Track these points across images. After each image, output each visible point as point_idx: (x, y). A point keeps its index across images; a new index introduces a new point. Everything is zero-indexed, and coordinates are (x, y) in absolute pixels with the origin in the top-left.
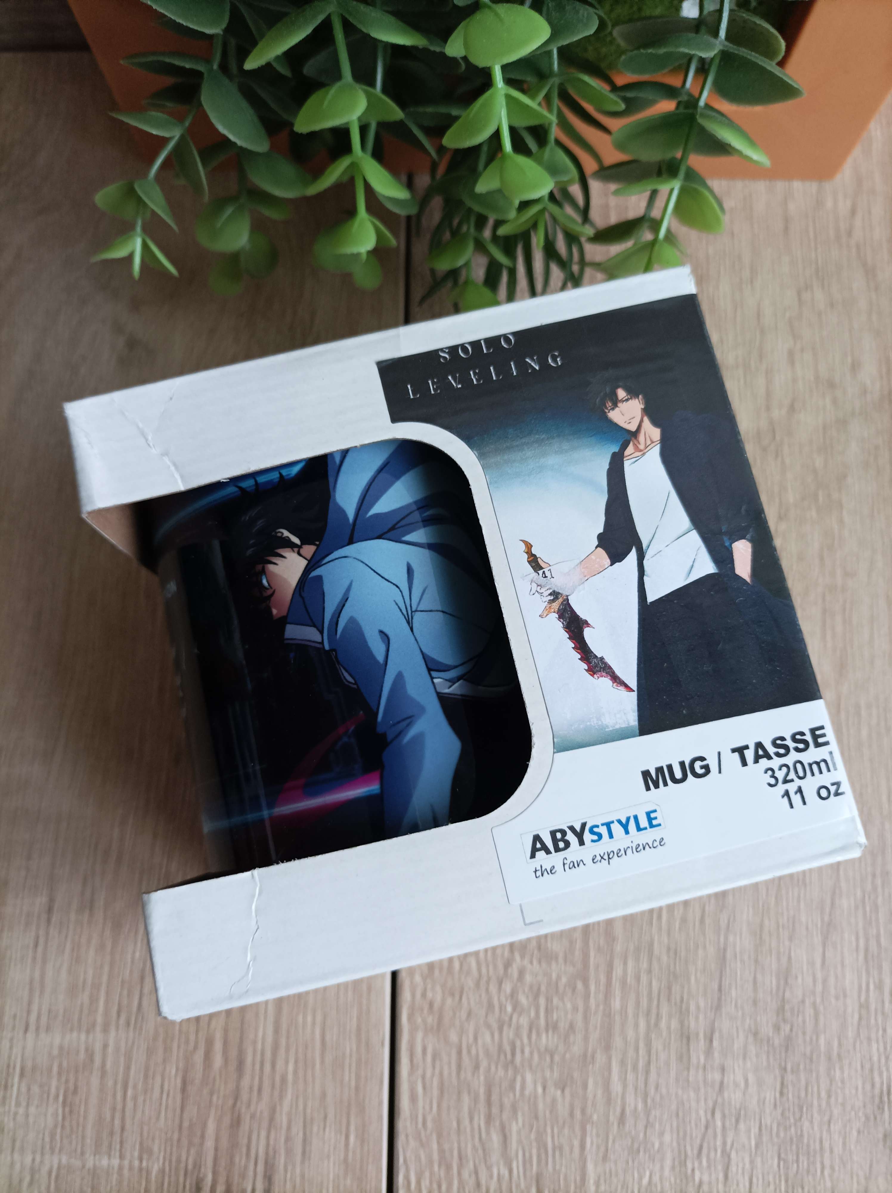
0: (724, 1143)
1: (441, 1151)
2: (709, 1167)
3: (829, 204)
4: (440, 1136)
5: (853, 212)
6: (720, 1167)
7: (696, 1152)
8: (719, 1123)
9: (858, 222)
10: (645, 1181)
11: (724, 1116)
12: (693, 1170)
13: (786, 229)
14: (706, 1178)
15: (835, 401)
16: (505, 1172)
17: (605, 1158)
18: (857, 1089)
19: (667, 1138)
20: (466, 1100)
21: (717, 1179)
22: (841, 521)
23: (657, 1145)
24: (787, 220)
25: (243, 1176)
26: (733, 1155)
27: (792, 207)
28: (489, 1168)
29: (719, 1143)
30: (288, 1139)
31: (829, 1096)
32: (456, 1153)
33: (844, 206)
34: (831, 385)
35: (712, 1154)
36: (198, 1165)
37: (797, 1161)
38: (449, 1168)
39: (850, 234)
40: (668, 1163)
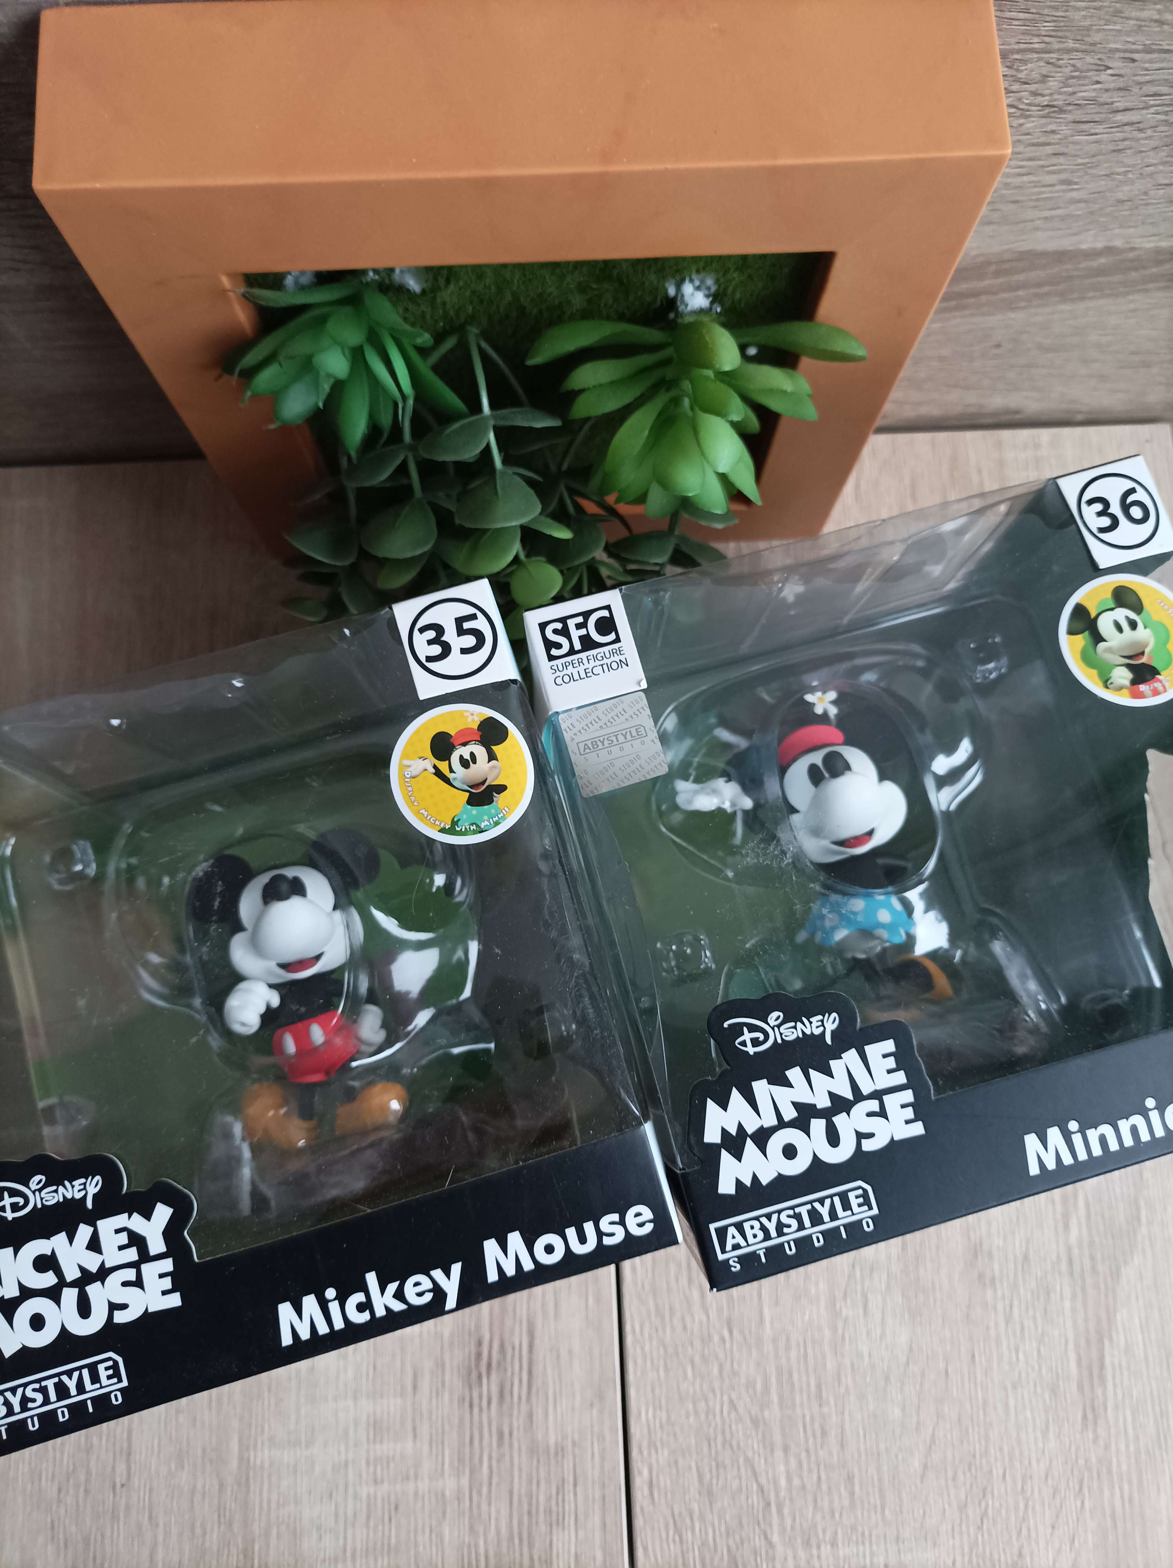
0: (863, 1288)
1: (657, 1306)
2: (852, 1305)
4: (655, 1294)
6: (860, 1305)
8: (858, 1274)
10: (807, 1318)
11: (861, 1270)
14: (850, 1313)
16: (704, 1318)
17: (777, 1303)
19: (822, 1286)
20: (673, 1269)
21: (859, 1314)
23: (813, 1292)
25: (512, 1333)
26: (869, 1295)
28: (692, 1316)
29: (859, 1287)
30: (543, 1304)
31: (938, 1248)
32: (667, 1307)
35: (854, 1296)
36: (478, 1327)
37: (916, 1296)
38: (663, 1319)
40: (823, 1303)
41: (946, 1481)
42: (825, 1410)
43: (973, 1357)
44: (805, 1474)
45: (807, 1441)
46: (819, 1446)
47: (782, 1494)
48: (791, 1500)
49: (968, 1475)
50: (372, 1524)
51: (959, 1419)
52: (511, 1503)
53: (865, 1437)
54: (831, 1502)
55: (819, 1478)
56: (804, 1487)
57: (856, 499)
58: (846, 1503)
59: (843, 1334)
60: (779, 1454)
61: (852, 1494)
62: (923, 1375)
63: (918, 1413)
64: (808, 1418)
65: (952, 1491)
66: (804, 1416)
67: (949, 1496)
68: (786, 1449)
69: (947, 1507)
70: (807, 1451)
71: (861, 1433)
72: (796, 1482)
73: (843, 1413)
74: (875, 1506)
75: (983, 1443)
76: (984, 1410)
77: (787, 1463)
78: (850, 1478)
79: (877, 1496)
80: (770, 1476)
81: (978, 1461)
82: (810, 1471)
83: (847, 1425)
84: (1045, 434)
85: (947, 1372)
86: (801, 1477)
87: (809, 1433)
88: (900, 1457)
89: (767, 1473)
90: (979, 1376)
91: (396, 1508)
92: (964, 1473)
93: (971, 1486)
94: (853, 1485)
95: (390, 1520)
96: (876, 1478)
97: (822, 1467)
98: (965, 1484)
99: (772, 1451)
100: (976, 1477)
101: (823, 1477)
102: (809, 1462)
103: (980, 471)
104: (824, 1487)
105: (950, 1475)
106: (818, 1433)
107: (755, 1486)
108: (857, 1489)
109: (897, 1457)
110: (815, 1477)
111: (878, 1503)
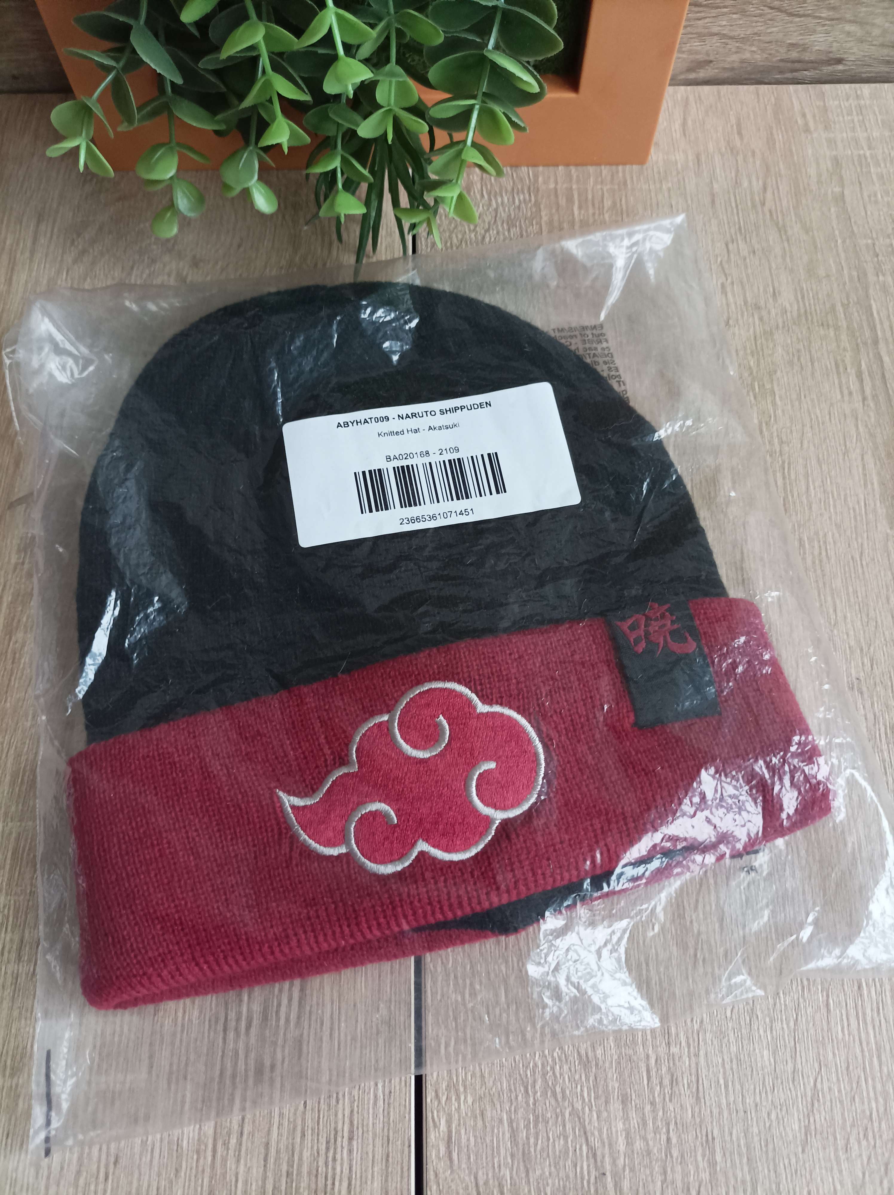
0: (718, 899)
2: (705, 919)
3: (746, 184)
5: (765, 189)
6: (715, 919)
7: (692, 906)
9: (769, 195)
12: (691, 922)
13: (713, 202)
14: (703, 928)
15: (761, 319)
18: (832, 847)
21: (714, 930)
22: (774, 403)
24: (713, 196)
26: (726, 908)
27: (715, 186)
29: (713, 898)
33: (757, 186)
34: (758, 307)
35: (708, 908)
39: (763, 204)
41: (836, 1150)
42: (674, 1050)
43: (860, 987)
44: (650, 1136)
45: (652, 1091)
46: (667, 1099)
47: (621, 1162)
48: (632, 1170)
49: (864, 1143)
50: (82, 1181)
51: (848, 1068)
52: (265, 1160)
53: (726, 1087)
54: (685, 1174)
55: (668, 1140)
56: (649, 1153)
57: (685, 135)
58: (705, 1176)
59: (696, 955)
60: (616, 1106)
61: (712, 1164)
62: (797, 1008)
63: (794, 1058)
64: (652, 1061)
65: (844, 1166)
66: (648, 1057)
67: (840, 1172)
68: (625, 1100)
69: (838, 1187)
70: (653, 1103)
71: (722, 1082)
72: (639, 1144)
73: (697, 1055)
74: (743, 1182)
75: (881, 1100)
76: (879, 1057)
77: (626, 1119)
78: (709, 1142)
79: (746, 1168)
80: (605, 1136)
81: (876, 1125)
82: (656, 1131)
83: (704, 1072)
84: (866, 89)
85: (828, 1005)
86: (645, 1139)
87: (655, 1081)
88: (773, 1116)
89: (600, 1131)
90: (868, 1011)
91: (116, 1163)
92: (859, 1142)
93: (869, 1159)
94: (713, 1153)
95: (106, 1178)
96: (742, 1142)
97: (672, 1127)
98: (861, 1155)
99: (607, 1102)
100: (875, 1146)
101: (674, 1140)
102: (655, 1119)
103: (804, 115)
104: (675, 1153)
105: (841, 1143)
106: (666, 1081)
107: (584, 1148)
108: (719, 1157)
109: (769, 1114)
110: (664, 1137)
111: (748, 1178)
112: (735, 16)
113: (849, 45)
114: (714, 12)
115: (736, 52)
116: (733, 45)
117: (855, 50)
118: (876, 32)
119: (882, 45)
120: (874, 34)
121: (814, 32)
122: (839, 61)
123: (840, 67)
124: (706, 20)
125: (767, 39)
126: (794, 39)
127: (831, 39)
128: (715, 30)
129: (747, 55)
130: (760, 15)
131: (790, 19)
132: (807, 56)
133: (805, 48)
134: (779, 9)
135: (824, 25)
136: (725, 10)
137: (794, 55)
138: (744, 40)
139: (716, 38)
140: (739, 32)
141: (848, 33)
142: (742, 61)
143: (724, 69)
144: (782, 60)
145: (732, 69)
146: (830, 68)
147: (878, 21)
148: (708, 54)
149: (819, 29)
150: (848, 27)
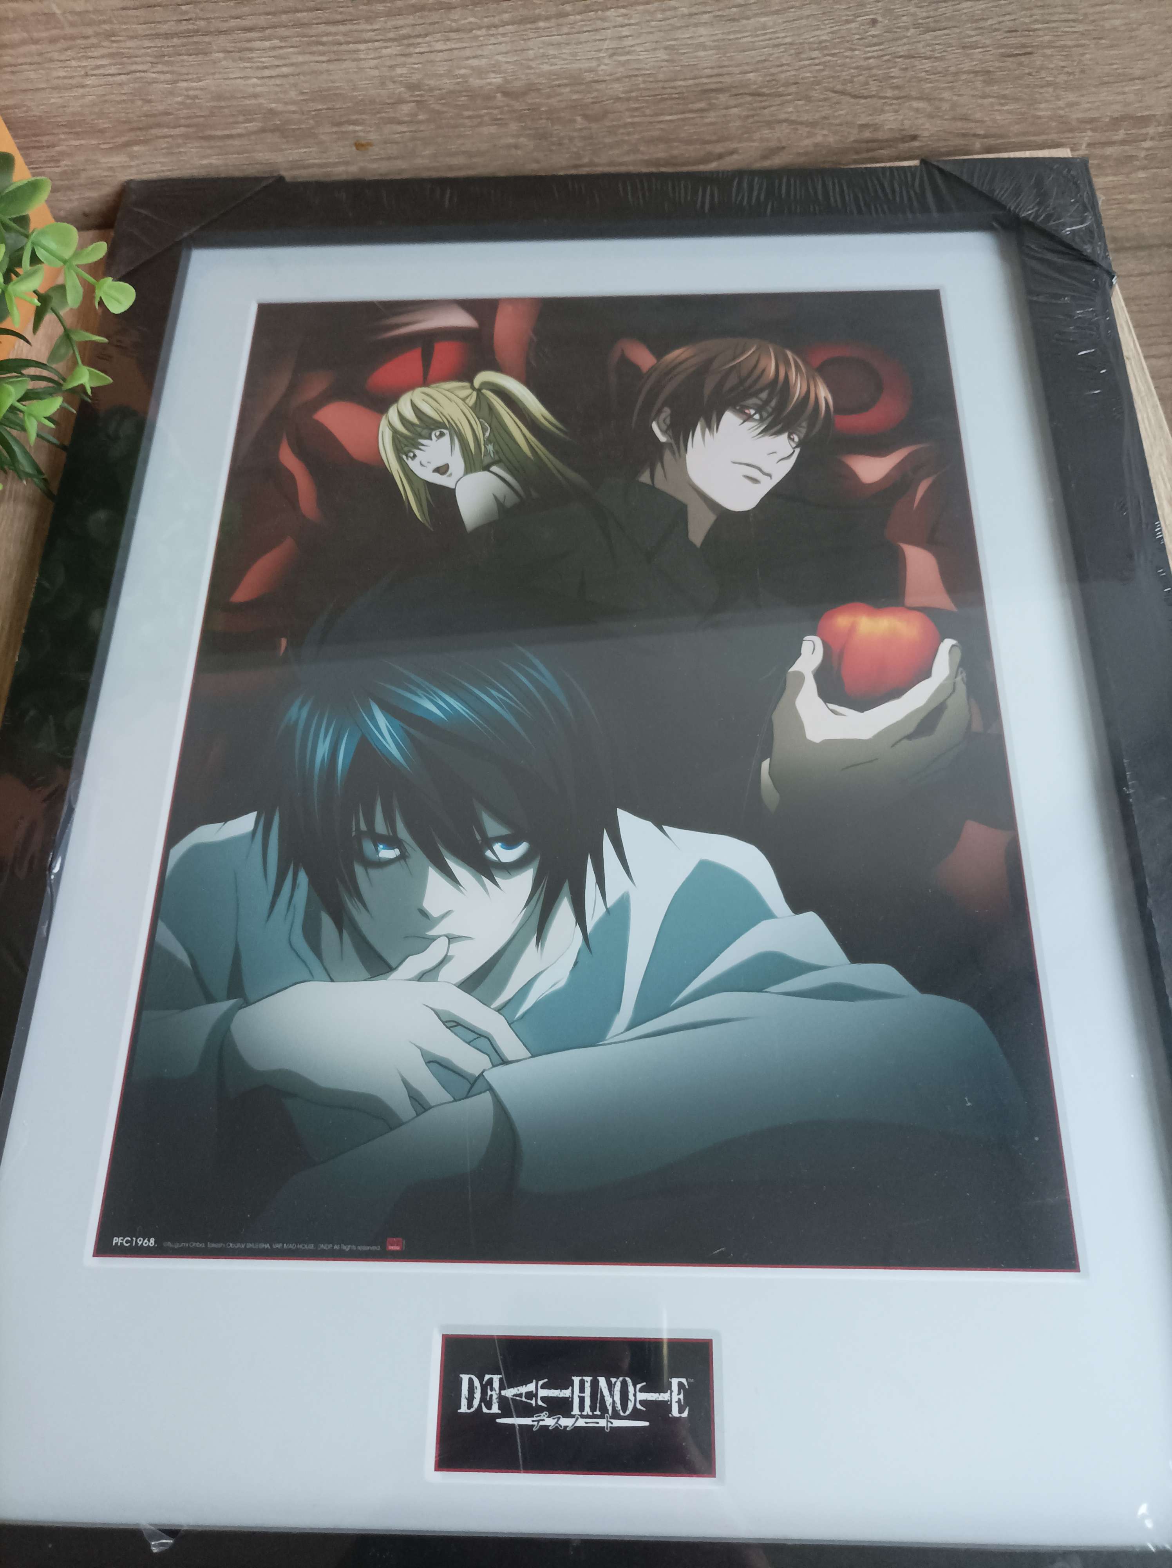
112: (800, 103)
113: (920, 121)
114: (778, 100)
115: (807, 137)
116: (803, 130)
117: (927, 126)
118: (945, 106)
119: (954, 119)
120: (944, 108)
121: (883, 111)
122: (914, 138)
123: (916, 144)
124: (772, 109)
125: (837, 121)
126: (864, 119)
127: (901, 117)
128: (783, 116)
129: (819, 139)
130: (825, 100)
131: (857, 101)
132: (880, 135)
133: (876, 127)
134: (843, 93)
135: (891, 104)
136: (789, 97)
137: (867, 134)
138: (813, 124)
139: (785, 124)
140: (805, 117)
141: (917, 110)
142: (816, 145)
143: (799, 154)
144: (855, 141)
145: (806, 154)
146: (907, 145)
147: (946, 95)
148: (779, 140)
149: (887, 108)
150: (915, 104)
